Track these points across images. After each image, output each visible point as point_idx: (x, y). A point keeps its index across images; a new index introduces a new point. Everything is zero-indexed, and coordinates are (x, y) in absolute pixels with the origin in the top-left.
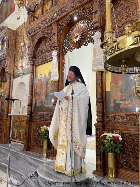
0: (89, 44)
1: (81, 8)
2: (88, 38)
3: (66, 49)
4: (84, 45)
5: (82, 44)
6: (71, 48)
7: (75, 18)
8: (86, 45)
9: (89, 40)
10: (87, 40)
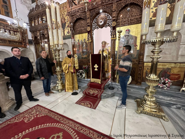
0: (108, 27)
1: (105, 6)
2: (107, 23)
3: (94, 27)
5: (104, 27)
6: (97, 28)
7: (101, 11)
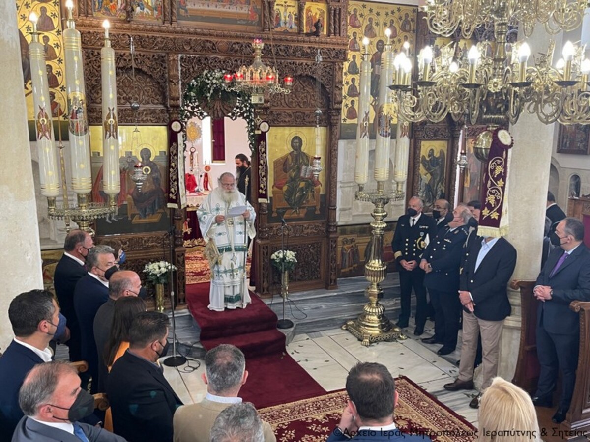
0: (238, 118)
2: (237, 107)
3: (189, 111)
4: (229, 116)
6: (201, 114)
8: (234, 118)
9: (238, 112)
10: (235, 111)
